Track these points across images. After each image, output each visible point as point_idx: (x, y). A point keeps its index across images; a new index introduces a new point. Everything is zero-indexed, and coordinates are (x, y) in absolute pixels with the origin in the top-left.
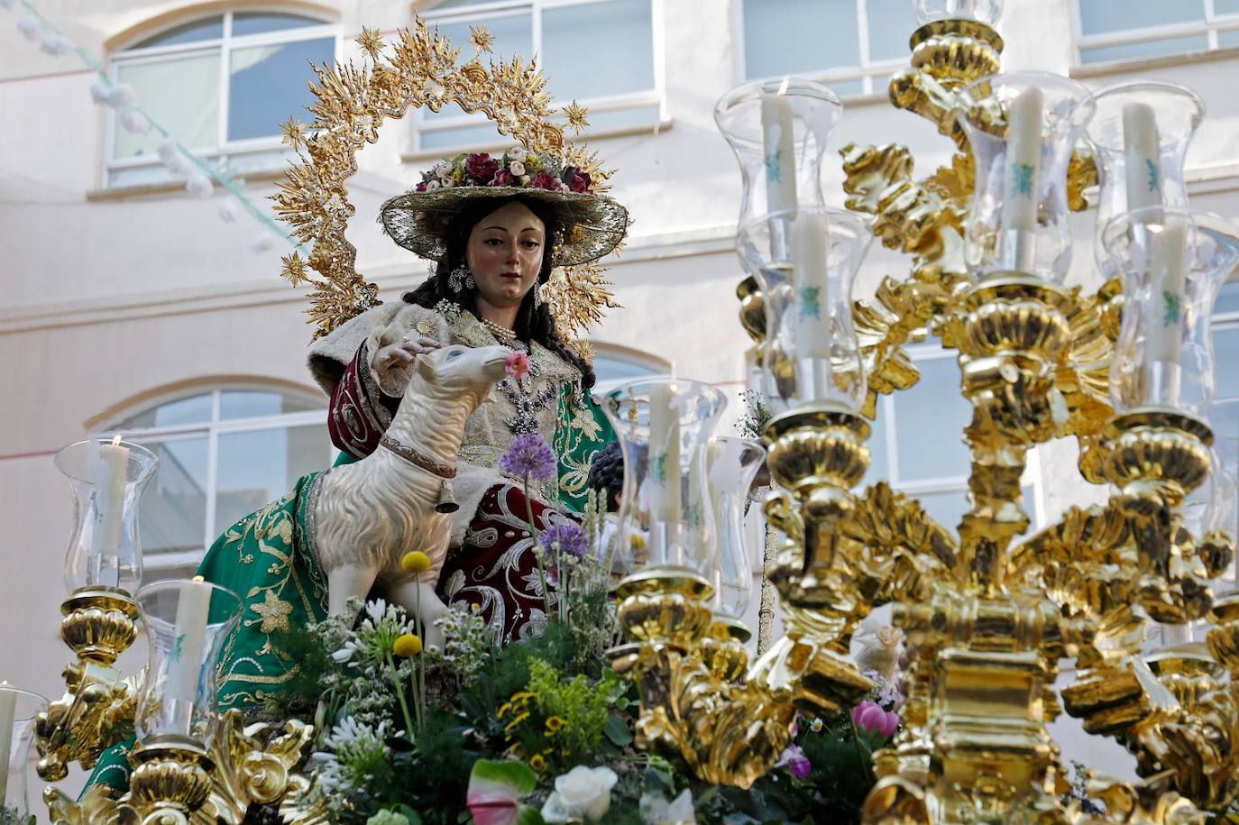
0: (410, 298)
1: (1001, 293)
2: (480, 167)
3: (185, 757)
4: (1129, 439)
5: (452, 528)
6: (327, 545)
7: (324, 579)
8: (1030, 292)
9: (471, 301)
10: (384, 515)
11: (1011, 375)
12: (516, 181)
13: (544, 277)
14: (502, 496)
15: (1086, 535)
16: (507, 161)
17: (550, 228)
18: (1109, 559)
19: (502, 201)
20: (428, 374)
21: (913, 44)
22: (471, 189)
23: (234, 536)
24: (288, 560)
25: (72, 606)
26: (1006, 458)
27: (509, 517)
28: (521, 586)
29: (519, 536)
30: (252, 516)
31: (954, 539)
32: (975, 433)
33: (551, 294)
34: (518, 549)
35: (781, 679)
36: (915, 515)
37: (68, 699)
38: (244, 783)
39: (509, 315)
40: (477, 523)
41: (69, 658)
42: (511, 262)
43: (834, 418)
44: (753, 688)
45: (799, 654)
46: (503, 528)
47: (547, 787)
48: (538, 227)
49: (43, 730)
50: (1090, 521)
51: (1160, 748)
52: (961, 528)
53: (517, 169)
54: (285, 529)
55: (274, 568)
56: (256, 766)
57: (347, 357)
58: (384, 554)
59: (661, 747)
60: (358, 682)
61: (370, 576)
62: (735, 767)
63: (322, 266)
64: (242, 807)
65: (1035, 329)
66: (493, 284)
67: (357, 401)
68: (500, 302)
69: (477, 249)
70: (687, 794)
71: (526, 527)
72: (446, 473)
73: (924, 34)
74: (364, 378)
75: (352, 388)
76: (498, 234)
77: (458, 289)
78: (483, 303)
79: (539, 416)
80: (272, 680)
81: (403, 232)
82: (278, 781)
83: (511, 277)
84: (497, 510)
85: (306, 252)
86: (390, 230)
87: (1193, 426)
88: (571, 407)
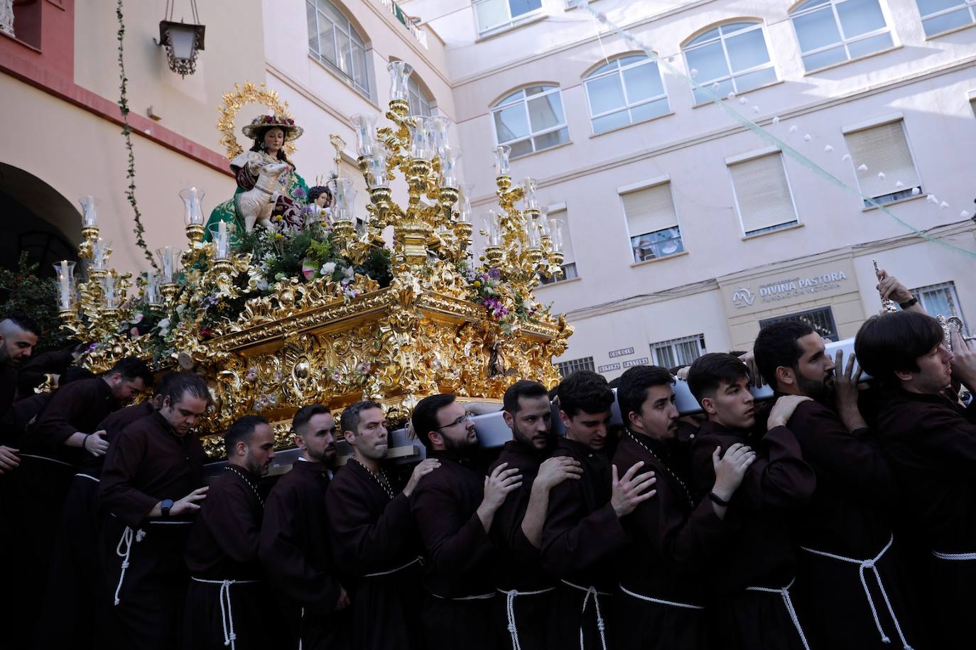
0: (251, 150)
1: (417, 163)
2: (268, 119)
3: (226, 263)
4: (443, 193)
5: (272, 207)
6: (244, 211)
7: (244, 219)
8: (423, 162)
9: (267, 150)
10: (257, 203)
11: (420, 180)
12: (277, 122)
13: (283, 144)
14: (283, 198)
15: (431, 211)
16: (275, 118)
17: (284, 133)
18: (435, 216)
19: (274, 127)
20: (265, 170)
21: (390, 104)
22: (266, 124)
23: (218, 209)
24: (234, 215)
25: (188, 228)
26: (416, 196)
27: (285, 204)
28: (290, 220)
29: (288, 208)
30: (222, 204)
31: (405, 212)
32: (410, 191)
33: (284, 148)
34: (288, 211)
35: (367, 242)
36: (397, 208)
37: (190, 251)
38: (237, 268)
39: (276, 153)
40: (277, 205)
41: (189, 240)
42: (276, 141)
43: (384, 189)
44: (361, 244)
45: (371, 236)
46: (284, 206)
47: (321, 267)
48: (282, 133)
49: (185, 257)
50: (432, 208)
51: (444, 253)
52: (408, 210)
53: (277, 119)
54: (233, 208)
55: (231, 217)
56: (239, 264)
57: (241, 165)
58: (258, 213)
59: (345, 257)
60: (262, 244)
61: (255, 218)
62: (359, 261)
63: (229, 142)
64: (238, 273)
65: (424, 171)
66: (272, 146)
67: (245, 176)
68: (273, 151)
69: (267, 138)
70: (351, 267)
71: (290, 206)
72: (272, 194)
73: (393, 102)
74: (248, 171)
75: (244, 174)
76: (273, 135)
77: (263, 147)
78: (269, 151)
79: (286, 178)
80: (234, 243)
81: (247, 133)
82: (246, 267)
83: (276, 145)
84: (282, 202)
85: (224, 139)
86: (244, 133)
87: (455, 190)
88: (291, 175)
